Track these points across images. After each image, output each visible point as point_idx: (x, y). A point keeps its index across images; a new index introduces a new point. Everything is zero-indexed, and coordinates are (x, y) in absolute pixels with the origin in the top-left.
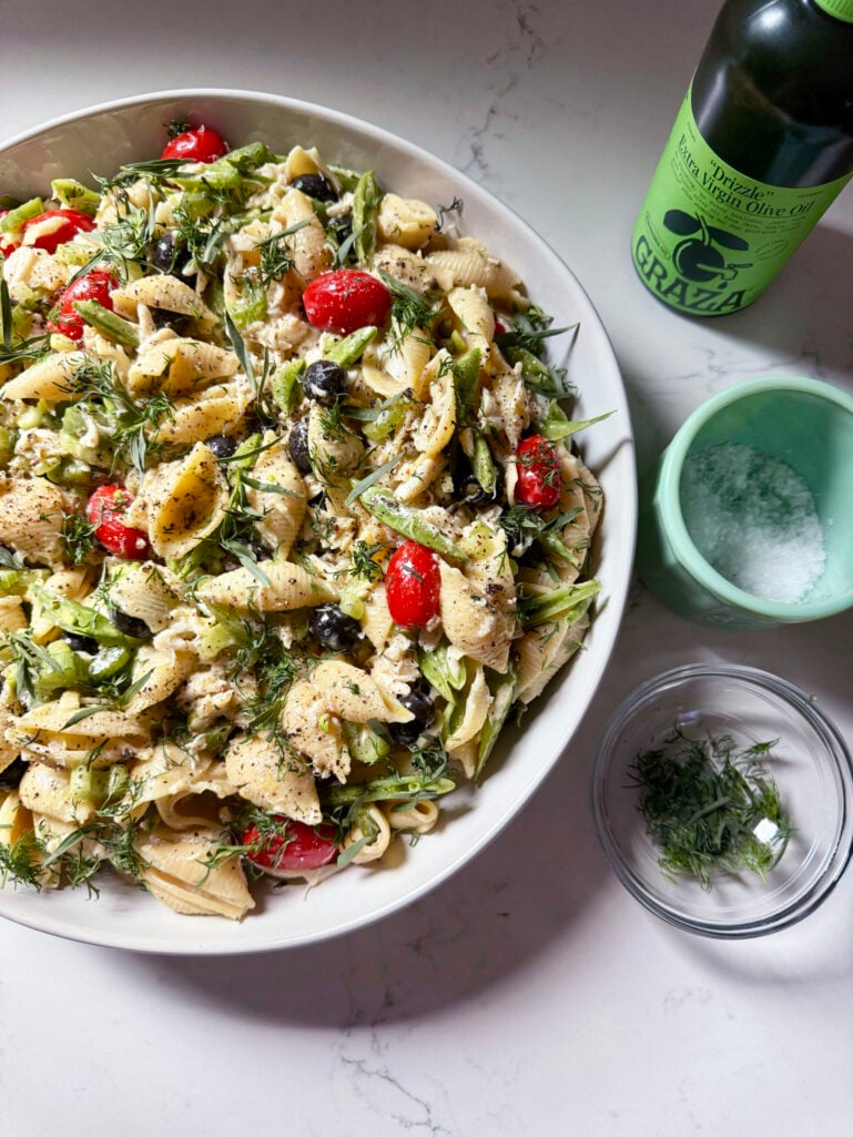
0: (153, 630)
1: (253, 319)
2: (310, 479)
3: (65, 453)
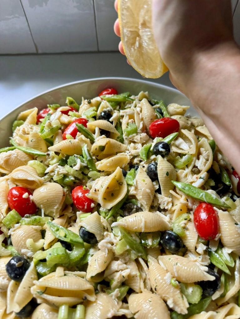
0: (98, 239)
1: (133, 133)
2: (154, 183)
3: (67, 172)
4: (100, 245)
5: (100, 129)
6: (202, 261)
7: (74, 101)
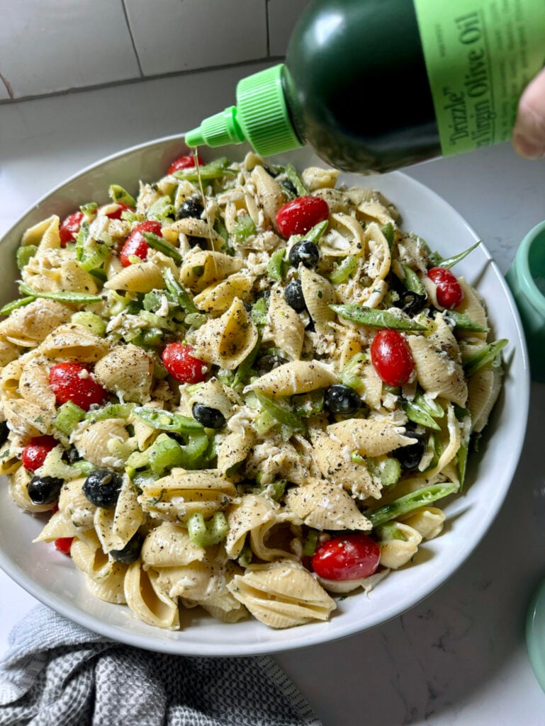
0: (226, 417)
1: (250, 234)
2: (302, 316)
3: (145, 324)
4: (230, 424)
5: (187, 236)
6: (395, 419)
7: (124, 190)
